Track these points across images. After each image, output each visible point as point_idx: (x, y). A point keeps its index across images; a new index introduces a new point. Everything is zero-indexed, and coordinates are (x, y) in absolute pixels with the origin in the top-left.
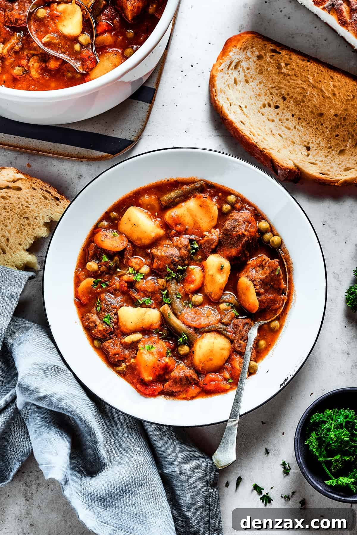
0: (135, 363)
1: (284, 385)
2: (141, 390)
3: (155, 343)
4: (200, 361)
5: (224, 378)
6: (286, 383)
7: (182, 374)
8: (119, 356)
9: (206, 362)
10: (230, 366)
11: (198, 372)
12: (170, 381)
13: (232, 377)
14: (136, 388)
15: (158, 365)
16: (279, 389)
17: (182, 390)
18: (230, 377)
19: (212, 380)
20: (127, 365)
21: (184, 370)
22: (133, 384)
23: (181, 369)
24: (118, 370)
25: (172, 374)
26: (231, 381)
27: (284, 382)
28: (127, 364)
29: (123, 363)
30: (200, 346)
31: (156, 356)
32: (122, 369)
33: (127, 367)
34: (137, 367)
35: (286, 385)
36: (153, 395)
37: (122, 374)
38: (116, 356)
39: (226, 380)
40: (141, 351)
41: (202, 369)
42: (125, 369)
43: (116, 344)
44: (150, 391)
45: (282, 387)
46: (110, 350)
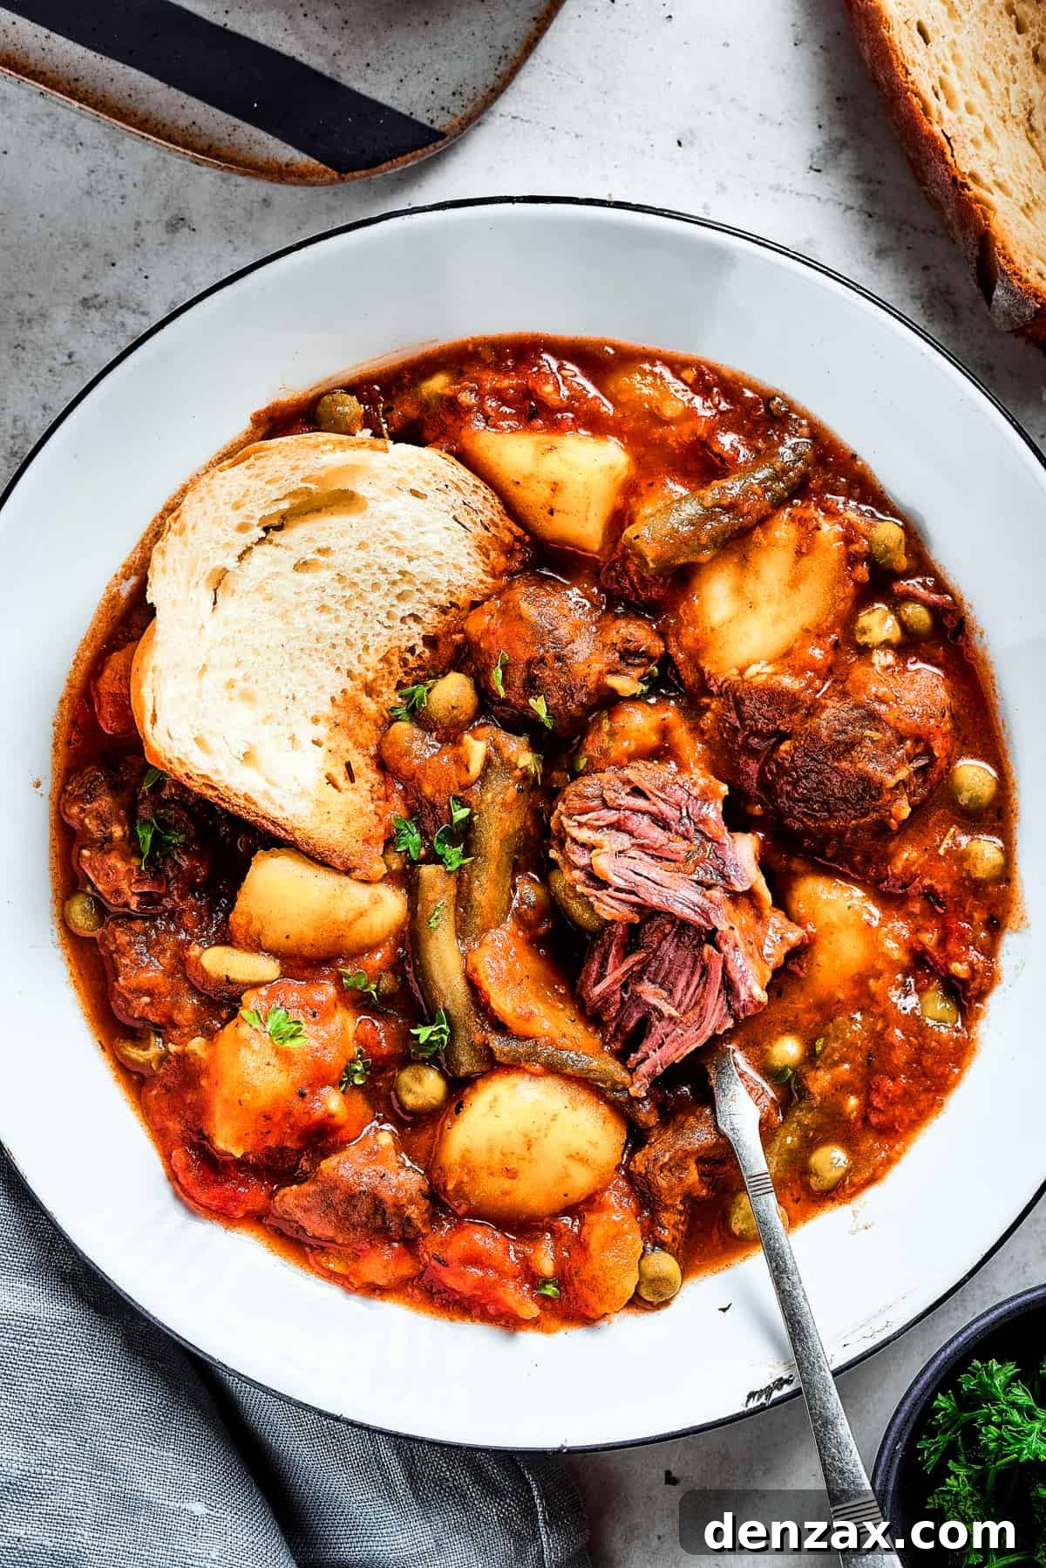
0: (200, 1059)
1: (763, 1400)
2: (181, 1179)
3: (314, 1015)
4: (463, 1157)
5: (528, 1268)
6: (776, 1394)
7: (366, 1181)
8: (151, 1003)
9: (484, 1174)
10: (576, 1229)
11: (437, 1199)
12: (308, 1188)
13: (563, 1278)
14: (167, 1156)
15: (288, 1114)
16: (736, 1405)
17: (340, 1241)
18: (556, 1274)
19: (474, 1259)
20: (168, 1052)
21: (381, 1168)
22: (160, 1135)
23: (374, 1155)
24: (129, 1058)
25: (327, 1165)
26: (551, 1290)
27: (768, 1391)
28: (172, 1048)
29: (159, 1035)
30: (495, 1100)
31: (297, 1073)
32: (141, 1060)
33: (164, 1058)
34: (204, 1082)
35: (771, 1406)
36: (223, 1214)
37: (136, 1080)
38: (139, 998)
39: (533, 1279)
40: (244, 1031)
41: (454, 1189)
42: (154, 1066)
43: (158, 948)
44: (214, 1198)
45: (753, 1404)
46: (127, 966)
